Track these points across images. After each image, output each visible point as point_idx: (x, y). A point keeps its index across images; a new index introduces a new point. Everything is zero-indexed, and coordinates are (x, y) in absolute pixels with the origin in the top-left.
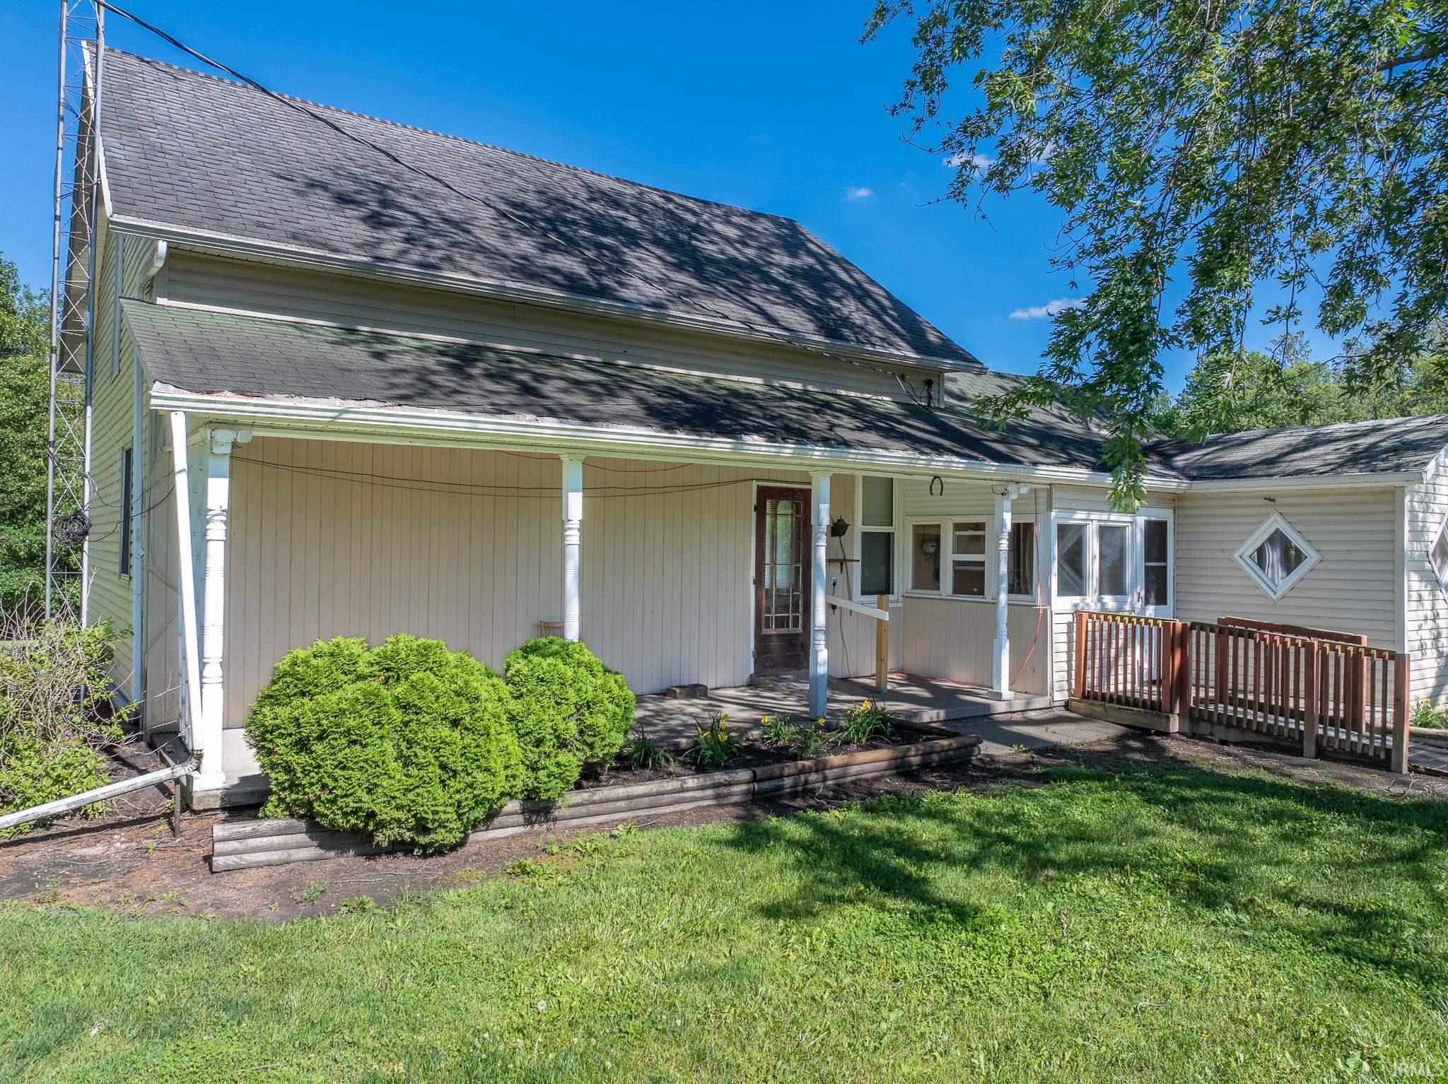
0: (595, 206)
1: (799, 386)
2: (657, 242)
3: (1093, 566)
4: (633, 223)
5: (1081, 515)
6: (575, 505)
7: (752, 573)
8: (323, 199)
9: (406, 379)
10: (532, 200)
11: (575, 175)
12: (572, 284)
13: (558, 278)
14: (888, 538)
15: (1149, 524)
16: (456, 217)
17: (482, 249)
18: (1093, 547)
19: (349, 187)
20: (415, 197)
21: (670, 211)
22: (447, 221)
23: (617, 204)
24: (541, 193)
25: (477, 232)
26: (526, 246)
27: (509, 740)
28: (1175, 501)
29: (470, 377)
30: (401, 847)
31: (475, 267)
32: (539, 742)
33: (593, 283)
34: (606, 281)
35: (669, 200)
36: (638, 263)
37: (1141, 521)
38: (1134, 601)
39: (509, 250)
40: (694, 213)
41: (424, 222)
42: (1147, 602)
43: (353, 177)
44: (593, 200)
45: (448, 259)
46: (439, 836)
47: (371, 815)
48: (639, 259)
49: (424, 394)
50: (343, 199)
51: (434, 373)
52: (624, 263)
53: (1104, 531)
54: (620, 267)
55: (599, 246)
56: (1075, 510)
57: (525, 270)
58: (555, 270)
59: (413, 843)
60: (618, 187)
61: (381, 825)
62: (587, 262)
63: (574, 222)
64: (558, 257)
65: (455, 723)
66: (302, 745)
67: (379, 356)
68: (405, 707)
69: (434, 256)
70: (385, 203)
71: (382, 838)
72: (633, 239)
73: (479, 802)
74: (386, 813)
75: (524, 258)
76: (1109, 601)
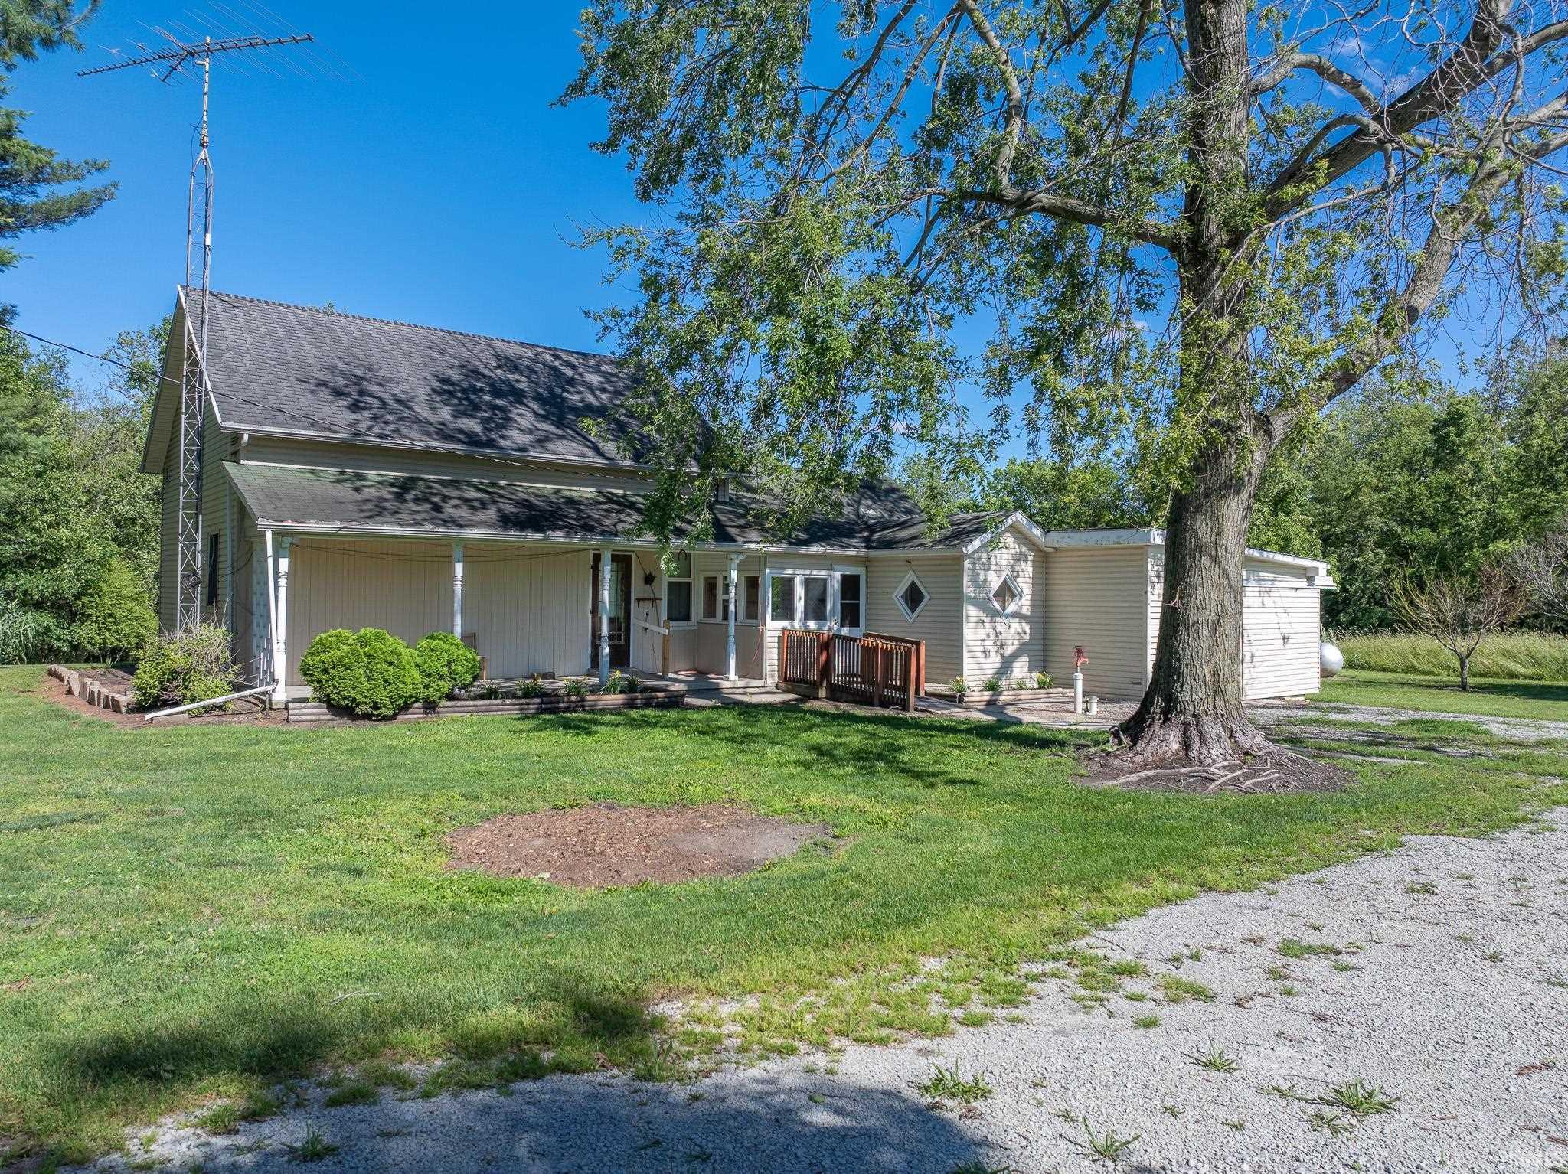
0: (499, 372)
1: (621, 492)
2: (538, 398)
3: (800, 605)
4: (524, 385)
5: (790, 571)
6: (459, 568)
7: (590, 607)
8: (324, 394)
9: (370, 506)
10: (455, 375)
11: (490, 346)
12: (472, 440)
13: (461, 436)
14: (689, 584)
15: (844, 577)
16: (403, 396)
17: (417, 420)
18: (800, 591)
19: (340, 382)
20: (380, 385)
21: (554, 369)
22: (399, 401)
23: (516, 368)
24: (463, 366)
25: (416, 407)
26: (445, 413)
27: (416, 674)
28: (866, 562)
29: (405, 501)
30: (367, 716)
31: (413, 434)
32: (429, 675)
33: (484, 438)
34: (493, 436)
35: (556, 357)
36: (517, 418)
37: (837, 575)
38: (832, 625)
39: (433, 419)
40: (574, 367)
41: (384, 404)
42: (842, 625)
43: (342, 374)
44: (499, 367)
45: (397, 430)
46: (383, 711)
47: (354, 700)
48: (520, 415)
49: (379, 514)
50: (338, 393)
51: (386, 500)
52: (508, 419)
53: (808, 582)
54: (507, 422)
55: (494, 408)
56: (785, 568)
57: (443, 433)
58: (461, 431)
59: (372, 715)
60: (520, 351)
61: (358, 704)
62: (484, 421)
63: (481, 390)
64: (465, 420)
65: (390, 664)
66: (325, 671)
67: (357, 490)
68: (369, 656)
69: (388, 429)
70: (362, 393)
71: (359, 711)
72: (518, 396)
73: (401, 697)
74: (361, 699)
75: (443, 424)
76: (812, 624)
